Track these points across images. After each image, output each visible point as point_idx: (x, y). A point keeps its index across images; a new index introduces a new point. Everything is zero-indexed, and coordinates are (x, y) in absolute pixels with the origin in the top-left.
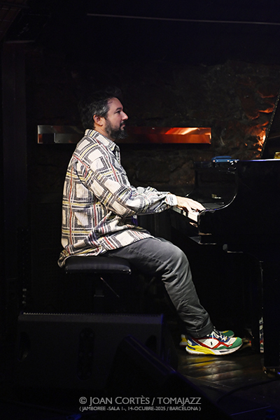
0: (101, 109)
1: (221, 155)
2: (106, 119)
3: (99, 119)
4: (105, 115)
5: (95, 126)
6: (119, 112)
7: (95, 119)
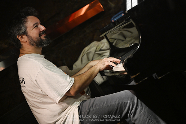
0: (20, 29)
1: (116, 14)
2: (27, 36)
3: (22, 37)
4: (25, 33)
5: (22, 43)
6: (37, 26)
7: (19, 38)
